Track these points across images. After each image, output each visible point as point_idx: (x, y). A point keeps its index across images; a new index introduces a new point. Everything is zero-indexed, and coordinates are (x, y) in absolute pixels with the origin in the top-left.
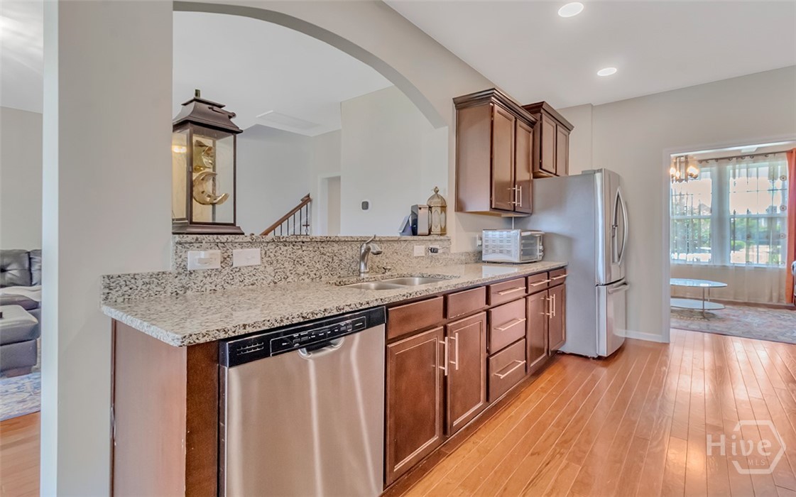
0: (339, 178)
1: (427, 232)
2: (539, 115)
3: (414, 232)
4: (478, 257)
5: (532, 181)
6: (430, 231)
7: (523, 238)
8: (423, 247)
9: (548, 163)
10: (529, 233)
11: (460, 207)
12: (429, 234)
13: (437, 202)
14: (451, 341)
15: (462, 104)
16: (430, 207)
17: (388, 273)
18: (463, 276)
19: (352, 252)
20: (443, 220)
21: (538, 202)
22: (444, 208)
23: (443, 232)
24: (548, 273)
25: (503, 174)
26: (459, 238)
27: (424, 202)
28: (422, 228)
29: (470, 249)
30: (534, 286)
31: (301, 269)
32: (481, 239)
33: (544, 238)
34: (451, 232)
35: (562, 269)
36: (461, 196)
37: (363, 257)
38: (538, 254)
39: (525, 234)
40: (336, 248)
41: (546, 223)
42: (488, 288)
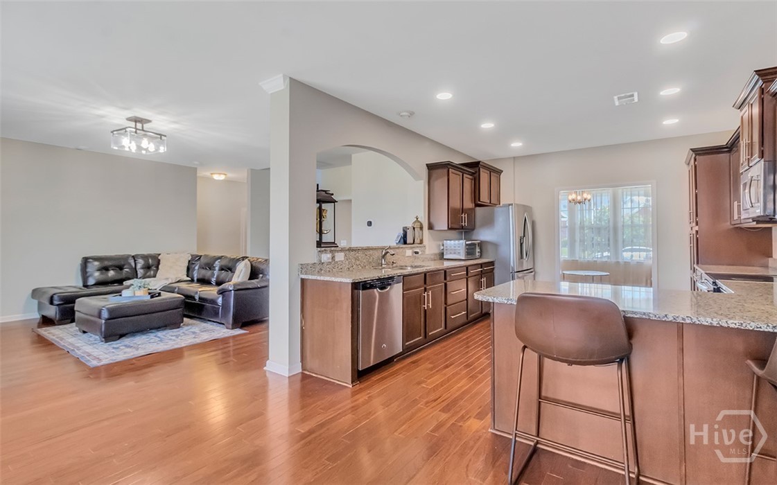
0: (351, 201)
1: (412, 242)
2: (477, 169)
3: (405, 243)
4: (441, 256)
5: (474, 209)
6: (414, 241)
7: (467, 245)
8: (411, 251)
9: (484, 198)
10: (470, 242)
11: (431, 227)
12: (414, 243)
13: (417, 225)
14: (428, 295)
15: (431, 167)
16: (414, 228)
17: (394, 265)
18: (432, 266)
19: (378, 254)
20: (421, 235)
21: (478, 222)
22: (421, 228)
23: (421, 242)
24: (481, 265)
25: (456, 203)
26: (430, 246)
27: (410, 225)
28: (409, 240)
29: (437, 251)
30: (472, 272)
31: (358, 263)
32: (443, 245)
33: (481, 244)
34: (426, 242)
35: (492, 263)
36: (432, 220)
37: (384, 257)
38: (477, 254)
39: (467, 243)
40: (371, 252)
41: (484, 235)
42: (445, 272)
